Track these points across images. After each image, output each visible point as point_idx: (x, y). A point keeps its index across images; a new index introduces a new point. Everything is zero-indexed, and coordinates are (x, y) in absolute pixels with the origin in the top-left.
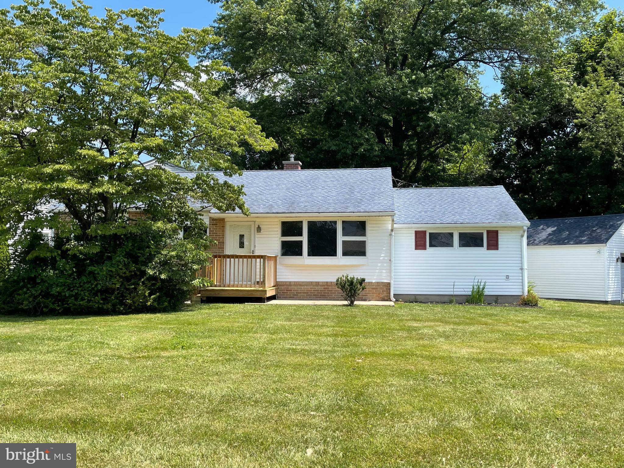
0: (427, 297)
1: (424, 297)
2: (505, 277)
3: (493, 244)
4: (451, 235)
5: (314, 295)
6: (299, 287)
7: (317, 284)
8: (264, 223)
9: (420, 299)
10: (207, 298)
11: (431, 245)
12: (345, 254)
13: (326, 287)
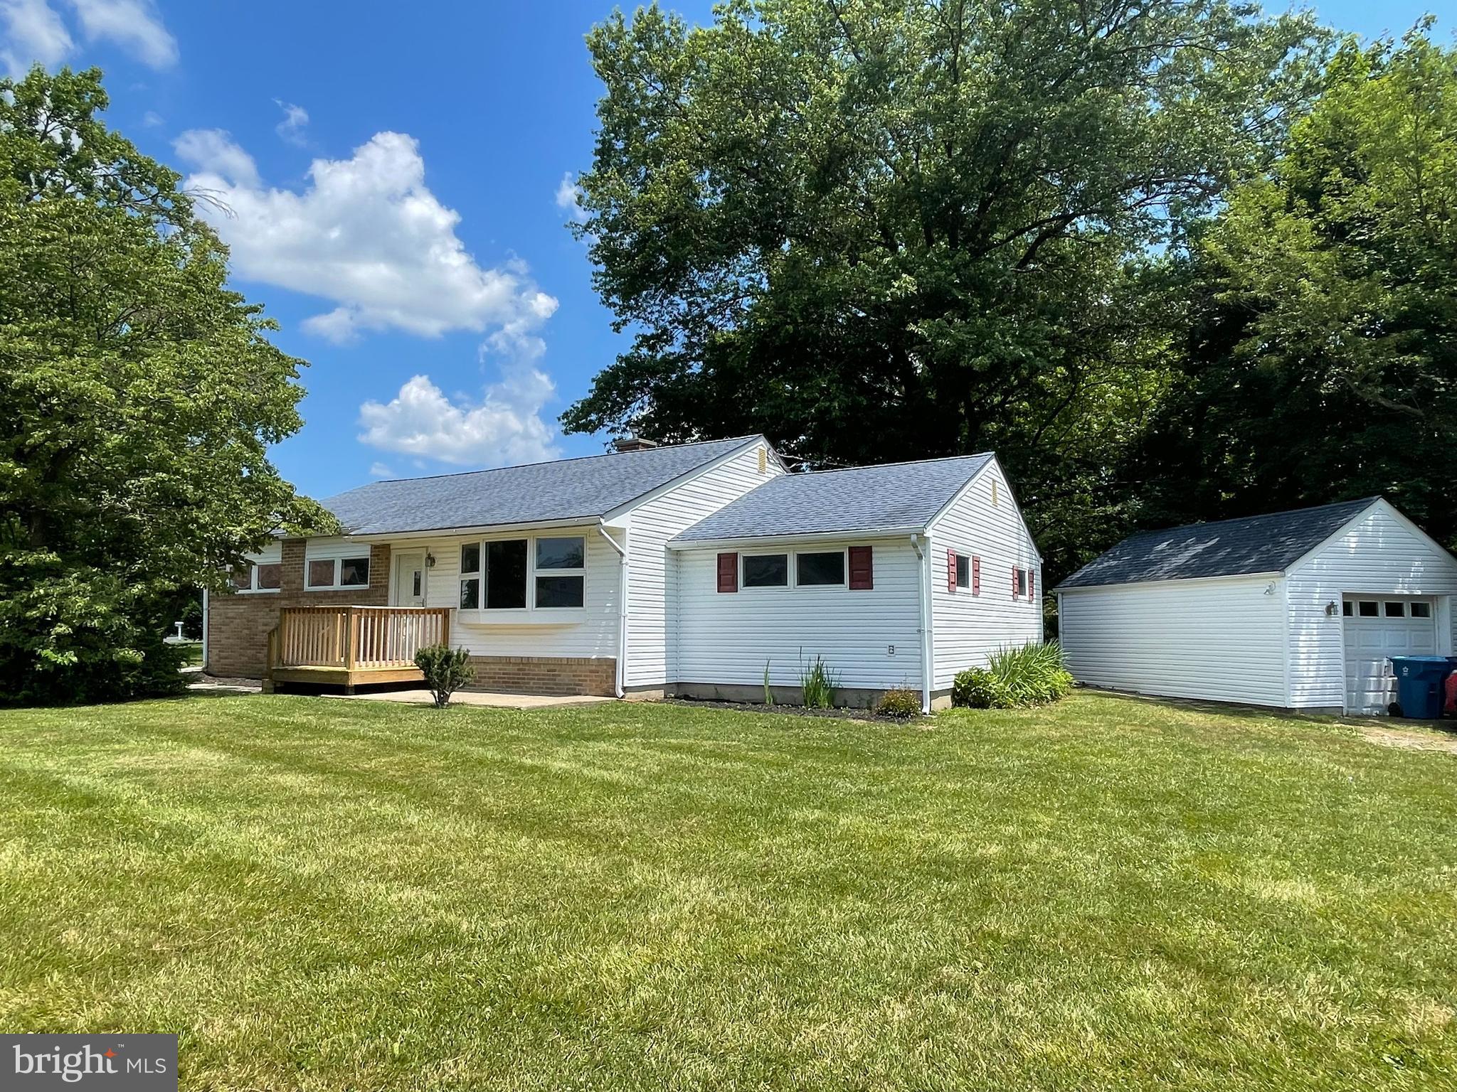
0: (740, 689)
1: (735, 689)
2: (886, 650)
3: (863, 580)
4: (782, 560)
5: (504, 682)
6: (482, 666)
7: (508, 660)
8: (439, 550)
9: (726, 694)
10: (287, 684)
11: (748, 583)
12: (541, 603)
13: (521, 666)
